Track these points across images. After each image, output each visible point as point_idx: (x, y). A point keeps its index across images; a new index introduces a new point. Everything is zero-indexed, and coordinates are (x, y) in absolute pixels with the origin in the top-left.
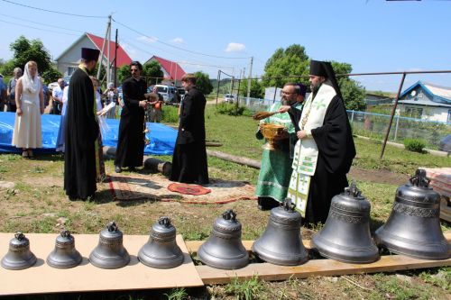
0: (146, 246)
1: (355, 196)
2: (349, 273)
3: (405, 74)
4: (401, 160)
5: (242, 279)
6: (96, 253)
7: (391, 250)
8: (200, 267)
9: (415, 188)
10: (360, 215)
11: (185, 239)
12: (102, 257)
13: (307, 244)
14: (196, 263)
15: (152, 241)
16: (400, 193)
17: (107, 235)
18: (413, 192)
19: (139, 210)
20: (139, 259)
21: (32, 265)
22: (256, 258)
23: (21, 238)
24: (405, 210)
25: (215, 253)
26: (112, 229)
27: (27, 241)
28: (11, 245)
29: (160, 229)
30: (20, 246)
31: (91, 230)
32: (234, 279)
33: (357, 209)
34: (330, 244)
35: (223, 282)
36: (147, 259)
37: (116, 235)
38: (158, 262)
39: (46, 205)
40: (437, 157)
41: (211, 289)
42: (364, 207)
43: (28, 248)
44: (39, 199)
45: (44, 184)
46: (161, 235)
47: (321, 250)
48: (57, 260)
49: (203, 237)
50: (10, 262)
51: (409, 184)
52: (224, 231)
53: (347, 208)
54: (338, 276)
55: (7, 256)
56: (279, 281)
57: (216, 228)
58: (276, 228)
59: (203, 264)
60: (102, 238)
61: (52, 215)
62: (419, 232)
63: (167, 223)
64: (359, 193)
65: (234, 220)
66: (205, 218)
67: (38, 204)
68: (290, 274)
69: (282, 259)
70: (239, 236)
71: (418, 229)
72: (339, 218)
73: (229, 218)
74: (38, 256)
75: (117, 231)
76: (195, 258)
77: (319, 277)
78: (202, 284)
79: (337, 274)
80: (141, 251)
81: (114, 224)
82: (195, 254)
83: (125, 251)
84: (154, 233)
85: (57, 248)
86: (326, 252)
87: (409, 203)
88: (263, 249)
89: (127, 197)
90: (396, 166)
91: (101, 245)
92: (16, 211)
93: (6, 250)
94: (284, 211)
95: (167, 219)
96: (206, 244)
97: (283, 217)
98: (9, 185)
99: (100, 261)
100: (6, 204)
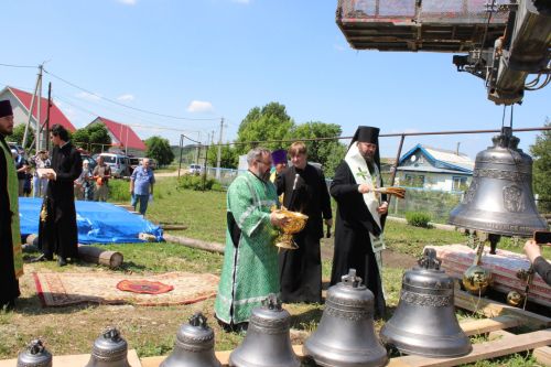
1: (355, 285)
3: (403, 136)
4: (404, 238)
7: (401, 350)
9: (424, 271)
10: (361, 309)
11: (140, 355)
13: (298, 350)
15: (95, 362)
16: (408, 280)
17: (29, 359)
18: (423, 277)
19: (77, 319)
24: (415, 299)
26: (36, 350)
29: (105, 345)
33: (359, 303)
34: (328, 349)
37: (43, 358)
40: (444, 232)
42: (367, 299)
46: (106, 353)
47: (317, 357)
49: (164, 350)
51: (418, 267)
52: (192, 341)
53: (345, 301)
57: (181, 339)
58: (259, 333)
60: (21, 364)
62: (433, 325)
63: (115, 336)
65: (205, 326)
66: (167, 324)
70: (212, 347)
71: (431, 321)
72: (337, 314)
73: (198, 324)
75: (44, 352)
81: (40, 343)
84: (97, 351)
86: (324, 359)
87: (419, 291)
89: (60, 303)
90: (400, 245)
94: (268, 311)
95: (115, 331)
96: (168, 360)
97: (268, 317)
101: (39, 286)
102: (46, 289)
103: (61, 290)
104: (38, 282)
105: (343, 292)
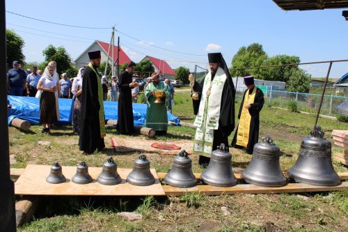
0: (130, 174)
1: (268, 142)
2: (264, 193)
3: (331, 62)
5: (190, 193)
6: (101, 176)
7: (296, 180)
8: (165, 186)
9: (313, 138)
10: (271, 155)
11: (157, 171)
14: (162, 184)
15: (135, 170)
16: (303, 143)
17: (107, 164)
18: (312, 141)
20: (127, 181)
21: (64, 182)
22: (201, 182)
23: (57, 165)
24: (306, 153)
25: (175, 178)
26: (110, 161)
28: (52, 169)
29: (140, 162)
30: (57, 170)
32: (185, 193)
34: (252, 175)
35: (179, 195)
36: (132, 180)
37: (113, 165)
38: (138, 182)
39: (70, 155)
41: (170, 198)
43: (61, 172)
44: (66, 151)
45: (68, 143)
46: (140, 165)
47: (247, 179)
48: (78, 179)
50: (52, 179)
51: (310, 136)
52: (180, 163)
54: (256, 194)
55: (50, 176)
56: (215, 196)
57: (175, 162)
58: (214, 163)
59: (167, 185)
60: (104, 167)
61: (74, 159)
62: (315, 168)
63: (144, 159)
64: (272, 141)
65: (186, 157)
67: (65, 154)
68: (223, 192)
69: (218, 182)
70: (190, 167)
71: (315, 166)
72: (258, 157)
73: (183, 156)
74: (67, 177)
75: (113, 162)
76: (162, 182)
77: (242, 194)
78: (164, 194)
79: (255, 193)
80: (129, 176)
82: (163, 179)
83: (118, 176)
84: (136, 165)
85: (78, 172)
86: (250, 180)
87: (309, 148)
88: (207, 177)
89: (123, 150)
91: (104, 171)
92: (51, 158)
94: (220, 152)
97: (219, 155)
98: (47, 143)
99: (103, 180)
100: (45, 154)
101: (113, 144)
102: (116, 145)
103: (123, 145)
104: (112, 142)
105: (262, 146)
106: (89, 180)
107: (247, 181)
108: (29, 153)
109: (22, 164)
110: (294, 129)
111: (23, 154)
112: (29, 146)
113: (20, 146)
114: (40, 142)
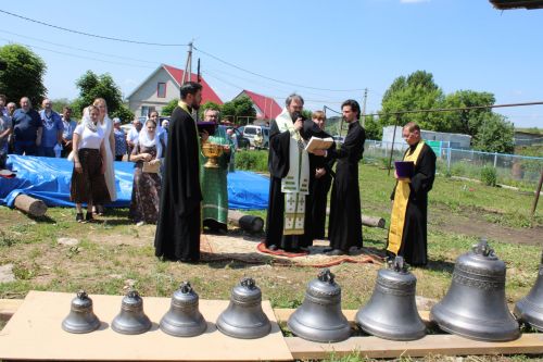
0: (225, 312)
1: (485, 255)
2: (479, 353)
5: (340, 354)
6: (168, 319)
7: (534, 326)
8: (291, 339)
10: (491, 279)
11: (274, 306)
12: (175, 324)
13: (425, 315)
14: (285, 334)
15: (233, 306)
17: (180, 297)
19: (222, 273)
20: (217, 327)
21: (95, 330)
22: (359, 330)
23: (84, 297)
25: (310, 323)
26: (186, 290)
27: (91, 301)
28: (74, 305)
29: (243, 292)
30: (83, 307)
31: (163, 294)
33: (488, 272)
34: (455, 316)
35: (318, 358)
36: (227, 327)
37: (191, 297)
38: (239, 331)
39: (112, 266)
42: (497, 269)
43: (91, 309)
44: (105, 259)
45: (111, 242)
46: (243, 298)
47: (443, 323)
48: (123, 324)
49: (296, 304)
50: (72, 325)
52: (320, 295)
53: (474, 270)
54: (464, 356)
55: (68, 318)
56: (386, 359)
57: (310, 293)
58: (384, 293)
59: (294, 335)
60: (174, 301)
61: (119, 277)
63: (251, 285)
64: (491, 251)
65: (332, 282)
66: (301, 283)
67: (104, 264)
68: (402, 351)
69: (392, 332)
70: (338, 302)
72: (465, 283)
73: (326, 279)
74: (102, 318)
75: (192, 292)
76: (284, 329)
77: (439, 356)
78: (290, 358)
79: (463, 354)
80: (221, 317)
81: (189, 285)
82: (285, 323)
83: (201, 318)
84: (235, 296)
85: (123, 311)
86: (449, 325)
88: (368, 320)
91: (173, 309)
92: (79, 271)
93: (67, 310)
94: (394, 273)
95: (251, 280)
96: (297, 312)
97: (393, 279)
98: (72, 242)
99: (171, 328)
100: (68, 263)
103: (207, 249)
105: (472, 260)
106: (144, 325)
107: (442, 327)
108: (38, 260)
109: (24, 282)
110: (497, 217)
111: (28, 263)
112: (42, 247)
113: (25, 246)
114: (60, 240)
